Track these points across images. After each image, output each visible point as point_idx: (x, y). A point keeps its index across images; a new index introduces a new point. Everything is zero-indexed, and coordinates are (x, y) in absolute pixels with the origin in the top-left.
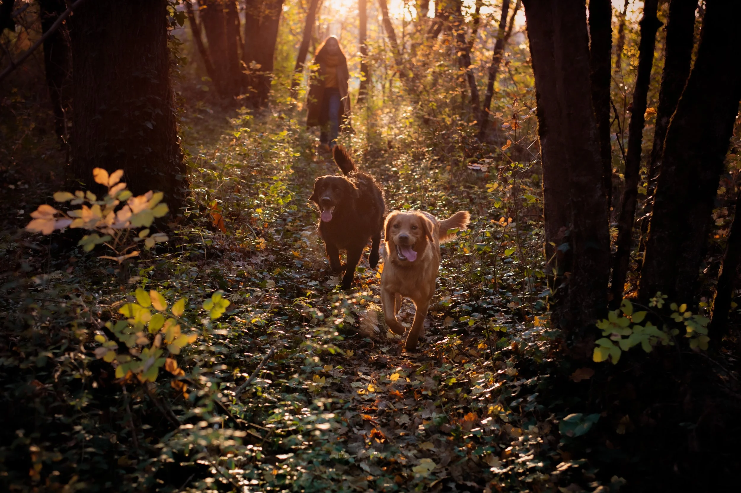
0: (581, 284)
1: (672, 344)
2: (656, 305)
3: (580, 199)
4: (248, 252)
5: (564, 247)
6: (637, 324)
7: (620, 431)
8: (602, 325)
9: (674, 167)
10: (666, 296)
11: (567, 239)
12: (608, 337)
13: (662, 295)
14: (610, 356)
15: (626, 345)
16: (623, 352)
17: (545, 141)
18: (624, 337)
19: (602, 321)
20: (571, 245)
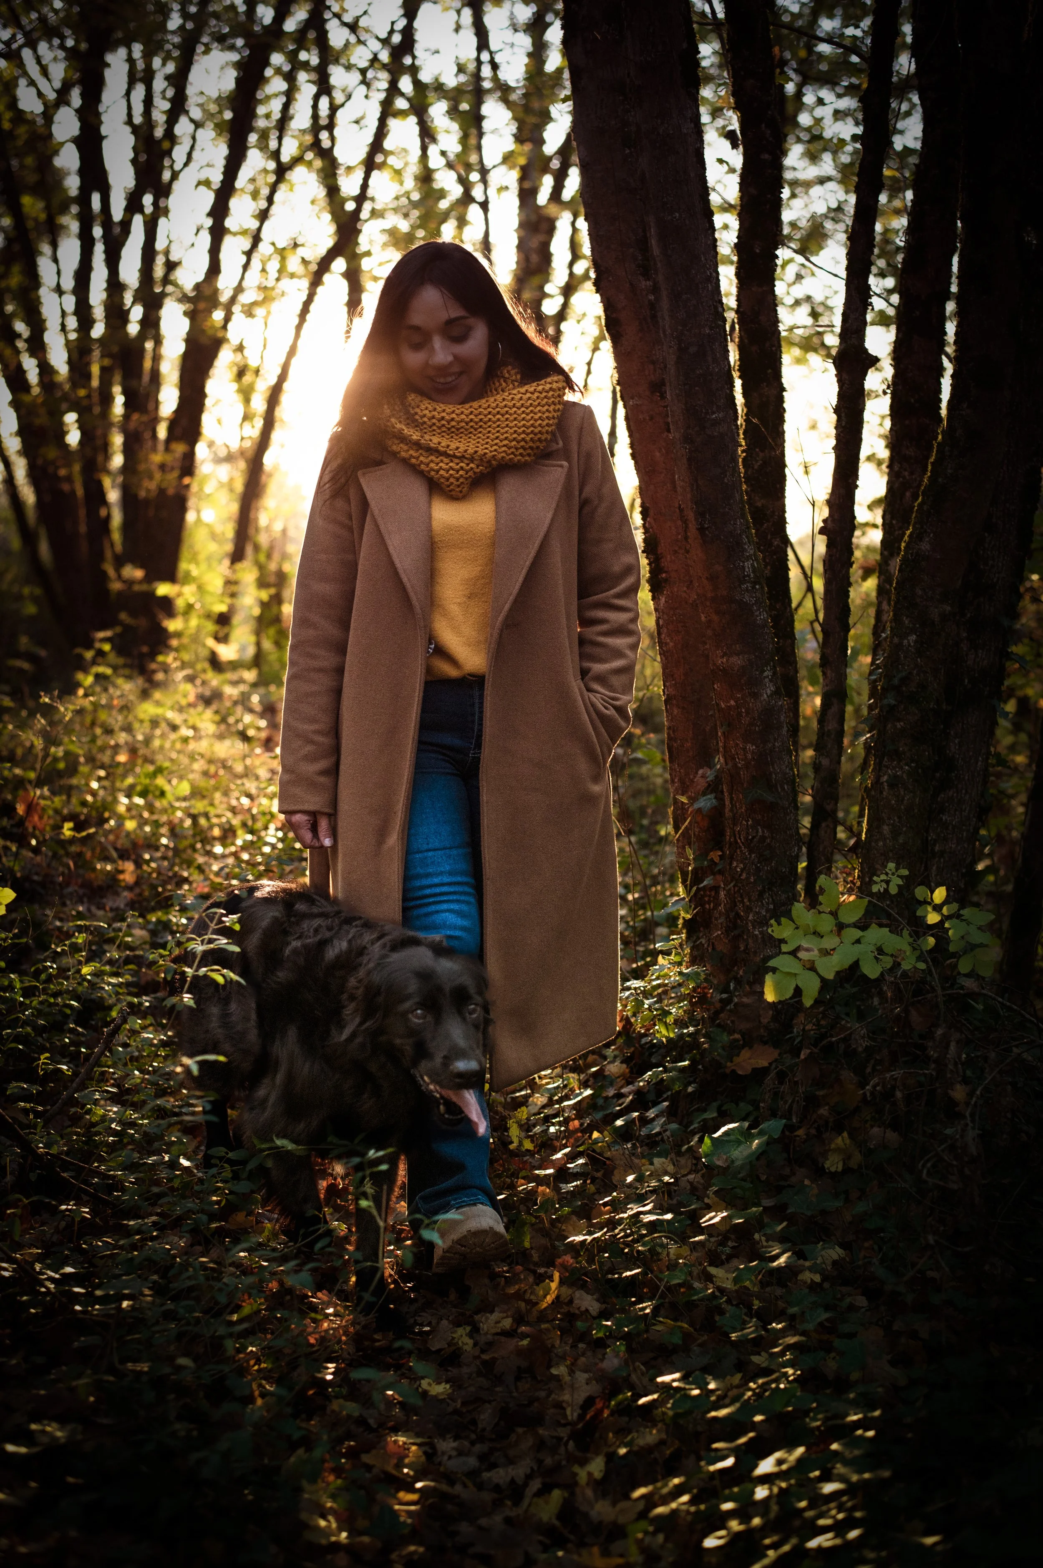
0: (744, 876)
1: (922, 966)
2: (886, 890)
3: (732, 703)
4: (100, 888)
5: (706, 803)
6: (848, 926)
7: (833, 1163)
8: (781, 930)
9: (913, 637)
10: (905, 872)
11: (713, 787)
12: (794, 953)
13: (897, 869)
14: (798, 991)
15: (829, 968)
16: (825, 984)
17: (663, 600)
18: (825, 953)
19: (779, 924)
20: (720, 799)
